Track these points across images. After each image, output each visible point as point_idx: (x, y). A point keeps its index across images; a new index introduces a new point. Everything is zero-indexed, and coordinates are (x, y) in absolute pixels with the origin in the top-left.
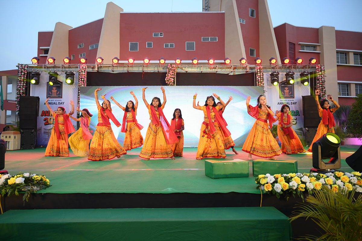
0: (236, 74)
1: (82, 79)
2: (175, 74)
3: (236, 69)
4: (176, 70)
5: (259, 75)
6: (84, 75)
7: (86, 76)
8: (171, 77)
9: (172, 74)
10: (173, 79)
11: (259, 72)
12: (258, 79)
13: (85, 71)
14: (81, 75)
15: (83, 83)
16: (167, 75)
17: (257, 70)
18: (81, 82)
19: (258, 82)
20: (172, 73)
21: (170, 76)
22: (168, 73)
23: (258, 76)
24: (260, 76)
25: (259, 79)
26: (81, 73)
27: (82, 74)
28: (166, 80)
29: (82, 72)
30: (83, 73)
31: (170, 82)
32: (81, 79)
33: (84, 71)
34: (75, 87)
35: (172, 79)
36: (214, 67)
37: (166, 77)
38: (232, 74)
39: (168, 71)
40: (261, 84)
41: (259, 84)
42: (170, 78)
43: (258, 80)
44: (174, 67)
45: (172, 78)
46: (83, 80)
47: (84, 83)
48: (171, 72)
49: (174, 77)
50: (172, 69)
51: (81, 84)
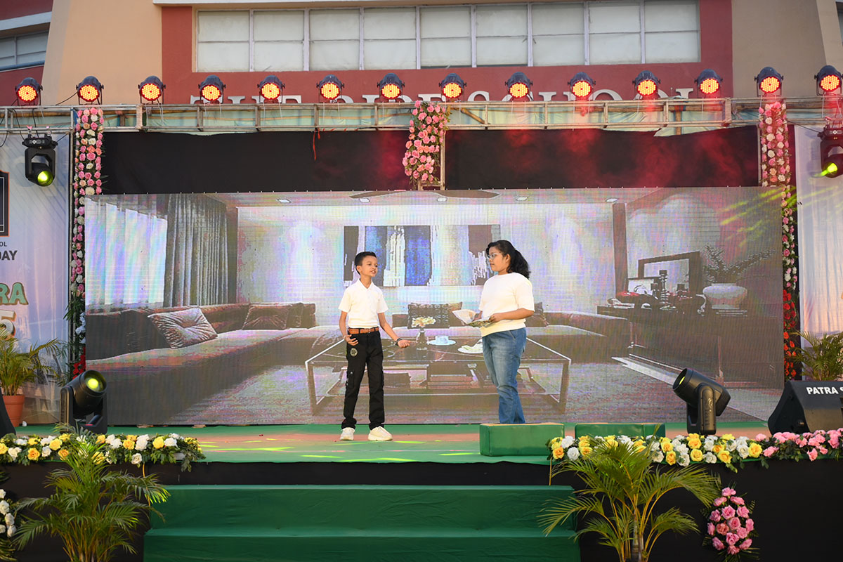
0: (686, 131)
1: (85, 165)
2: (442, 140)
3: (685, 110)
4: (445, 122)
5: (770, 137)
6: (95, 146)
7: (99, 152)
8: (424, 153)
9: (427, 140)
10: (433, 158)
11: (769, 129)
12: (766, 153)
13: (96, 132)
14: (83, 149)
15: (93, 178)
16: (408, 145)
17: (764, 116)
18: (82, 174)
19: (769, 168)
20: (430, 135)
21: (421, 149)
22: (413, 137)
23: (767, 142)
24: (775, 142)
25: (771, 154)
26: (85, 141)
27: (88, 146)
28: (405, 163)
29: (86, 136)
30: (92, 141)
31: (421, 173)
32: (82, 166)
33: (93, 134)
34: (55, 193)
35: (429, 159)
36: (594, 107)
37: (407, 154)
38: (667, 132)
39: (412, 130)
40: (777, 175)
41: (769, 175)
42: (421, 155)
43: (769, 158)
44: (438, 111)
45: (429, 157)
46: (89, 166)
47: (95, 179)
48: (424, 134)
49: (437, 150)
50: (429, 120)
51: (83, 183)
